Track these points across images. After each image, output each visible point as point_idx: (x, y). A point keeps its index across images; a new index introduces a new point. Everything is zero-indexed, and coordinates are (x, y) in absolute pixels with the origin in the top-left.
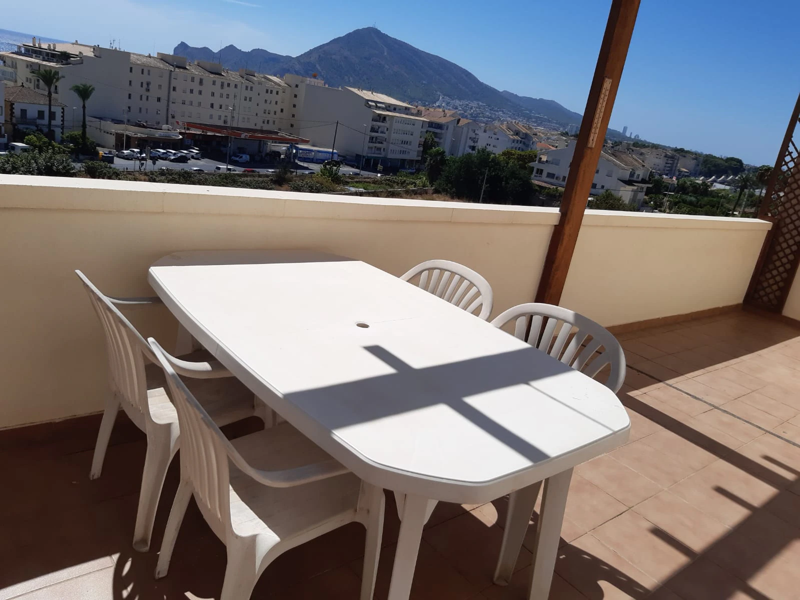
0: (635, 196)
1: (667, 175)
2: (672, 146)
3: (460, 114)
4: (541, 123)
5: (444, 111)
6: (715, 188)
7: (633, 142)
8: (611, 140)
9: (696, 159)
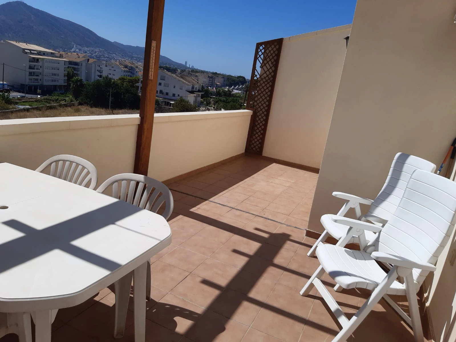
0: (196, 99)
1: (210, 87)
2: (211, 72)
3: (89, 56)
4: (140, 60)
5: (78, 54)
6: (234, 93)
7: (191, 70)
8: (179, 69)
9: (223, 78)
